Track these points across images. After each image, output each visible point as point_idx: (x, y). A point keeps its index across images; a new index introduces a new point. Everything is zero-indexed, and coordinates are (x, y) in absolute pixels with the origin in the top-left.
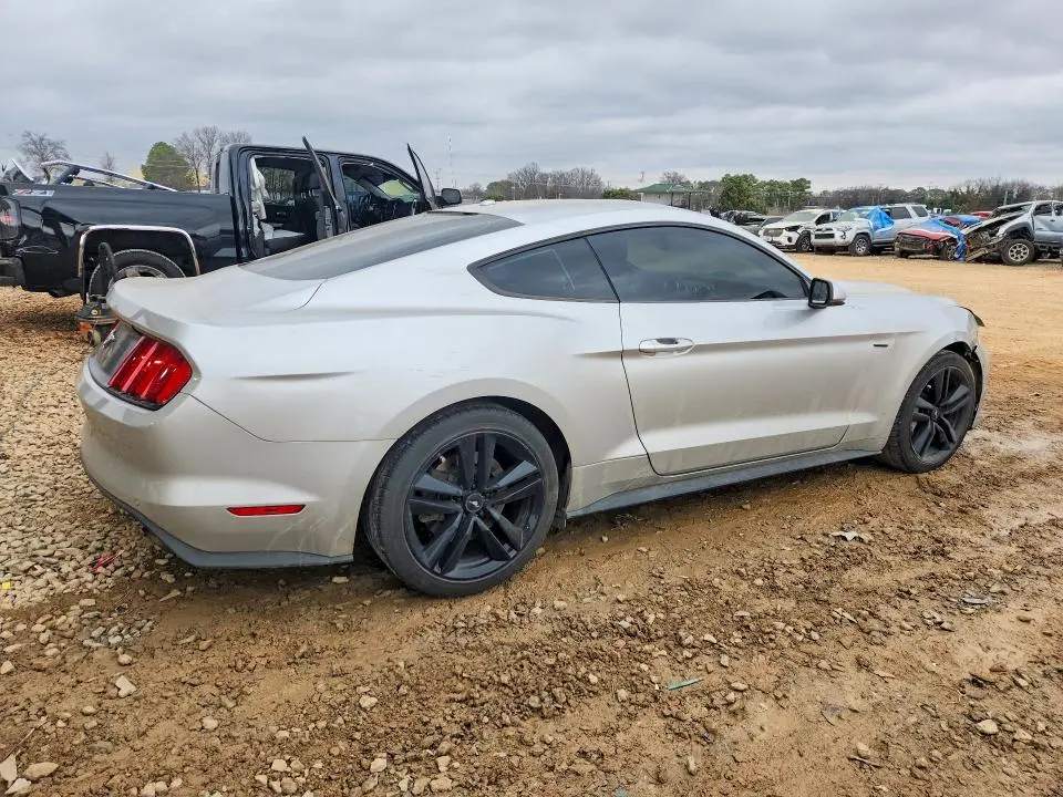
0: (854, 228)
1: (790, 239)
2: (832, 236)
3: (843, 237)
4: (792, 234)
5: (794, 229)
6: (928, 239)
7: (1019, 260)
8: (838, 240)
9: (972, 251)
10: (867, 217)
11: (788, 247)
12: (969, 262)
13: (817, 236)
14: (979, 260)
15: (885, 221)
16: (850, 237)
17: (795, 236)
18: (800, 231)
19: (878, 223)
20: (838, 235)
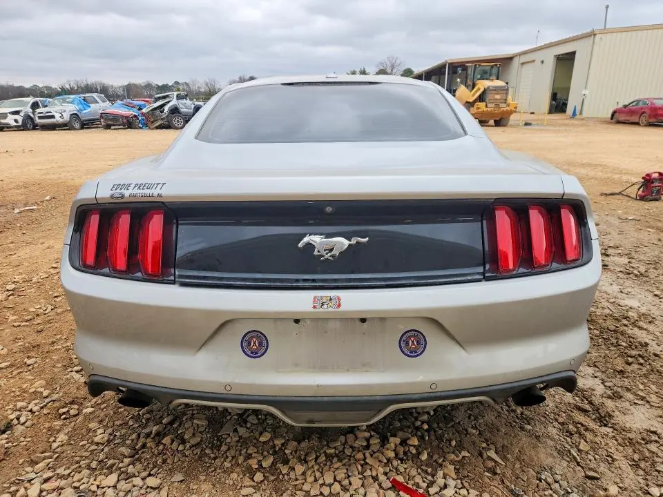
0: (67, 111)
1: (16, 121)
2: (53, 117)
3: (62, 117)
4: (16, 117)
5: (17, 113)
6: (122, 116)
7: (180, 126)
8: (58, 119)
9: (152, 122)
10: (72, 102)
11: (16, 126)
12: (153, 129)
13: (40, 118)
14: (157, 128)
15: (85, 106)
16: (67, 117)
17: (20, 118)
18: (22, 114)
19: (81, 106)
20: (57, 116)
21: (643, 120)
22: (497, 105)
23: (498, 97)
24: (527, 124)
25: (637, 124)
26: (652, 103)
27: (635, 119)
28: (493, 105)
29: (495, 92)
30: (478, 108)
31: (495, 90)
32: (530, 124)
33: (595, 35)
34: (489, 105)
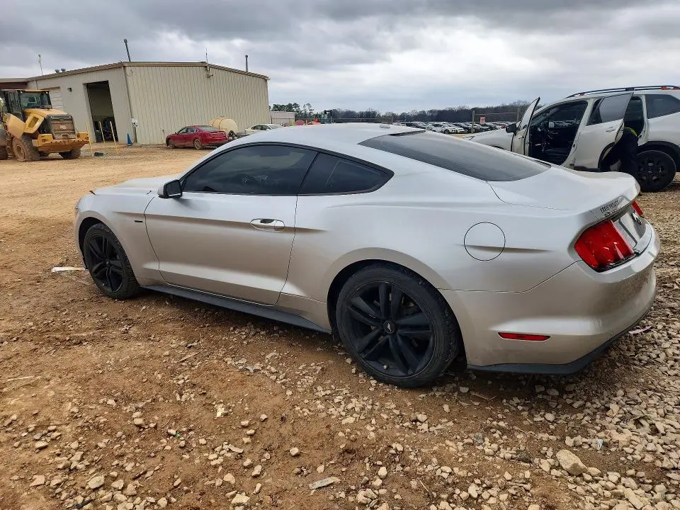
21: (197, 144)
22: (66, 136)
23: (63, 127)
24: (97, 154)
25: (193, 148)
26: (200, 130)
27: (189, 143)
28: (61, 137)
29: (59, 122)
30: (44, 140)
31: (58, 120)
32: (102, 154)
33: (124, 67)
34: (56, 136)
